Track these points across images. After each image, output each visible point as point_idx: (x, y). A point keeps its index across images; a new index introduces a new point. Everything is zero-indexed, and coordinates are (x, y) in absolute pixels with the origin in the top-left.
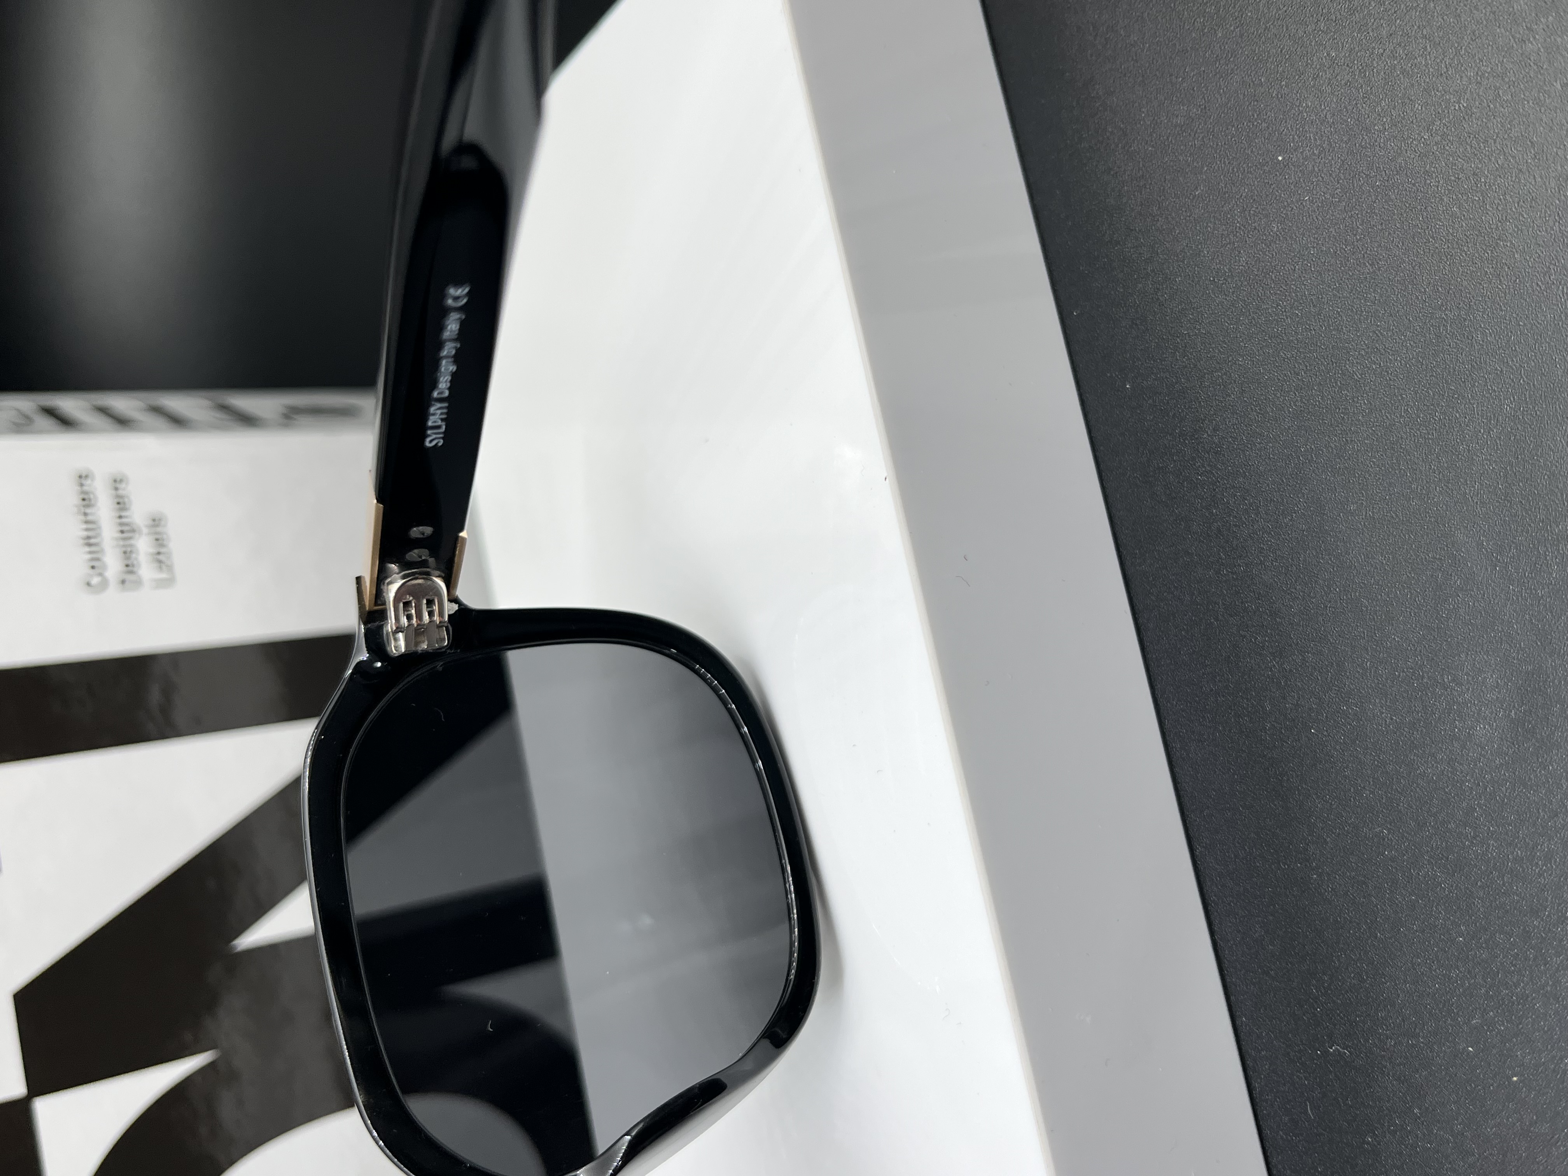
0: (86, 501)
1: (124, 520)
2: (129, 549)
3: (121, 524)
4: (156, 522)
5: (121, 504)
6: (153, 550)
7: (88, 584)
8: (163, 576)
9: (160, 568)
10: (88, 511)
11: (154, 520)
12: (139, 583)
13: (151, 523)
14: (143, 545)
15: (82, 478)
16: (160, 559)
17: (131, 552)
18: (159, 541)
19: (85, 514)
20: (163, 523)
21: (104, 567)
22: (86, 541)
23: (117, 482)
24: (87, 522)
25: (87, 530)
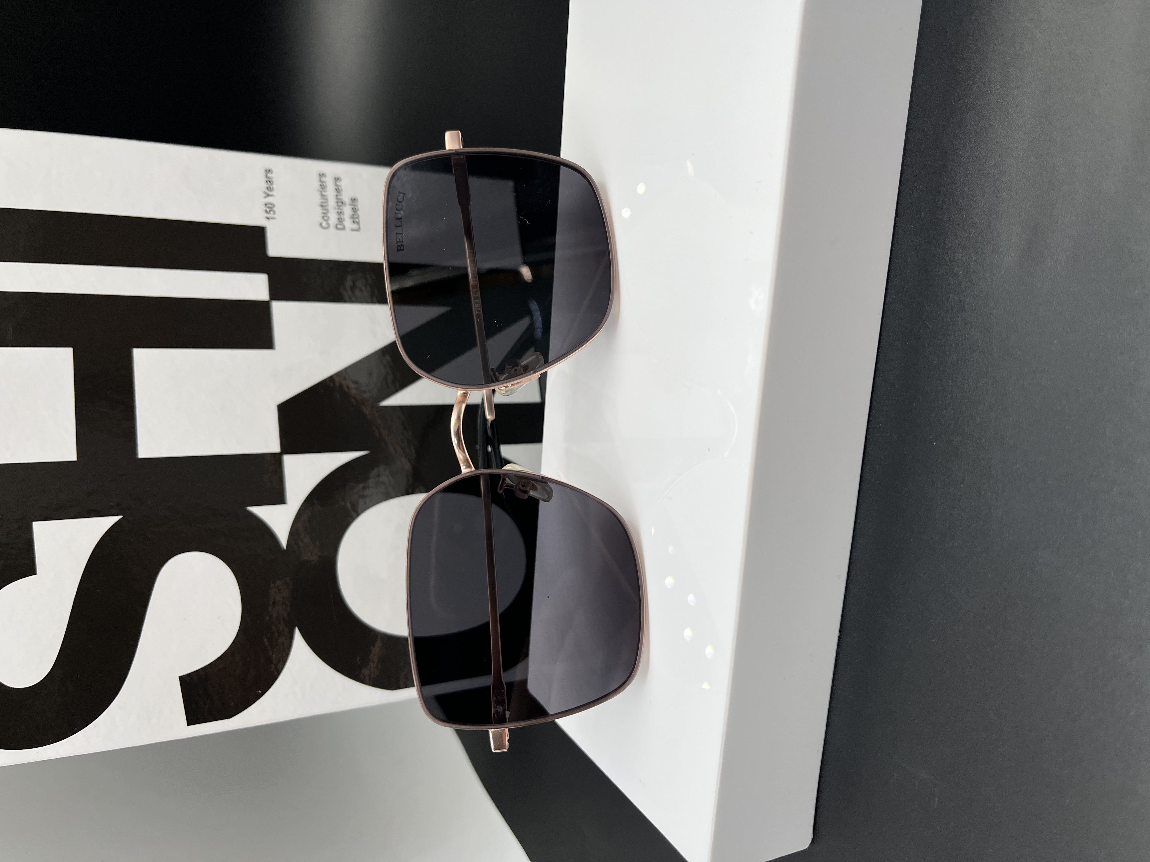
0: (323, 186)
1: (339, 197)
2: (340, 211)
3: (337, 199)
4: (354, 200)
5: (338, 190)
6: (351, 213)
7: (321, 224)
8: (356, 226)
9: (354, 222)
10: (323, 191)
11: (352, 200)
12: (344, 228)
13: (350, 200)
15: (322, 176)
16: (355, 218)
17: (341, 213)
18: (355, 210)
19: (321, 192)
20: (356, 201)
21: (329, 218)
22: (321, 204)
23: (337, 179)
24: (322, 195)
25: (322, 199)
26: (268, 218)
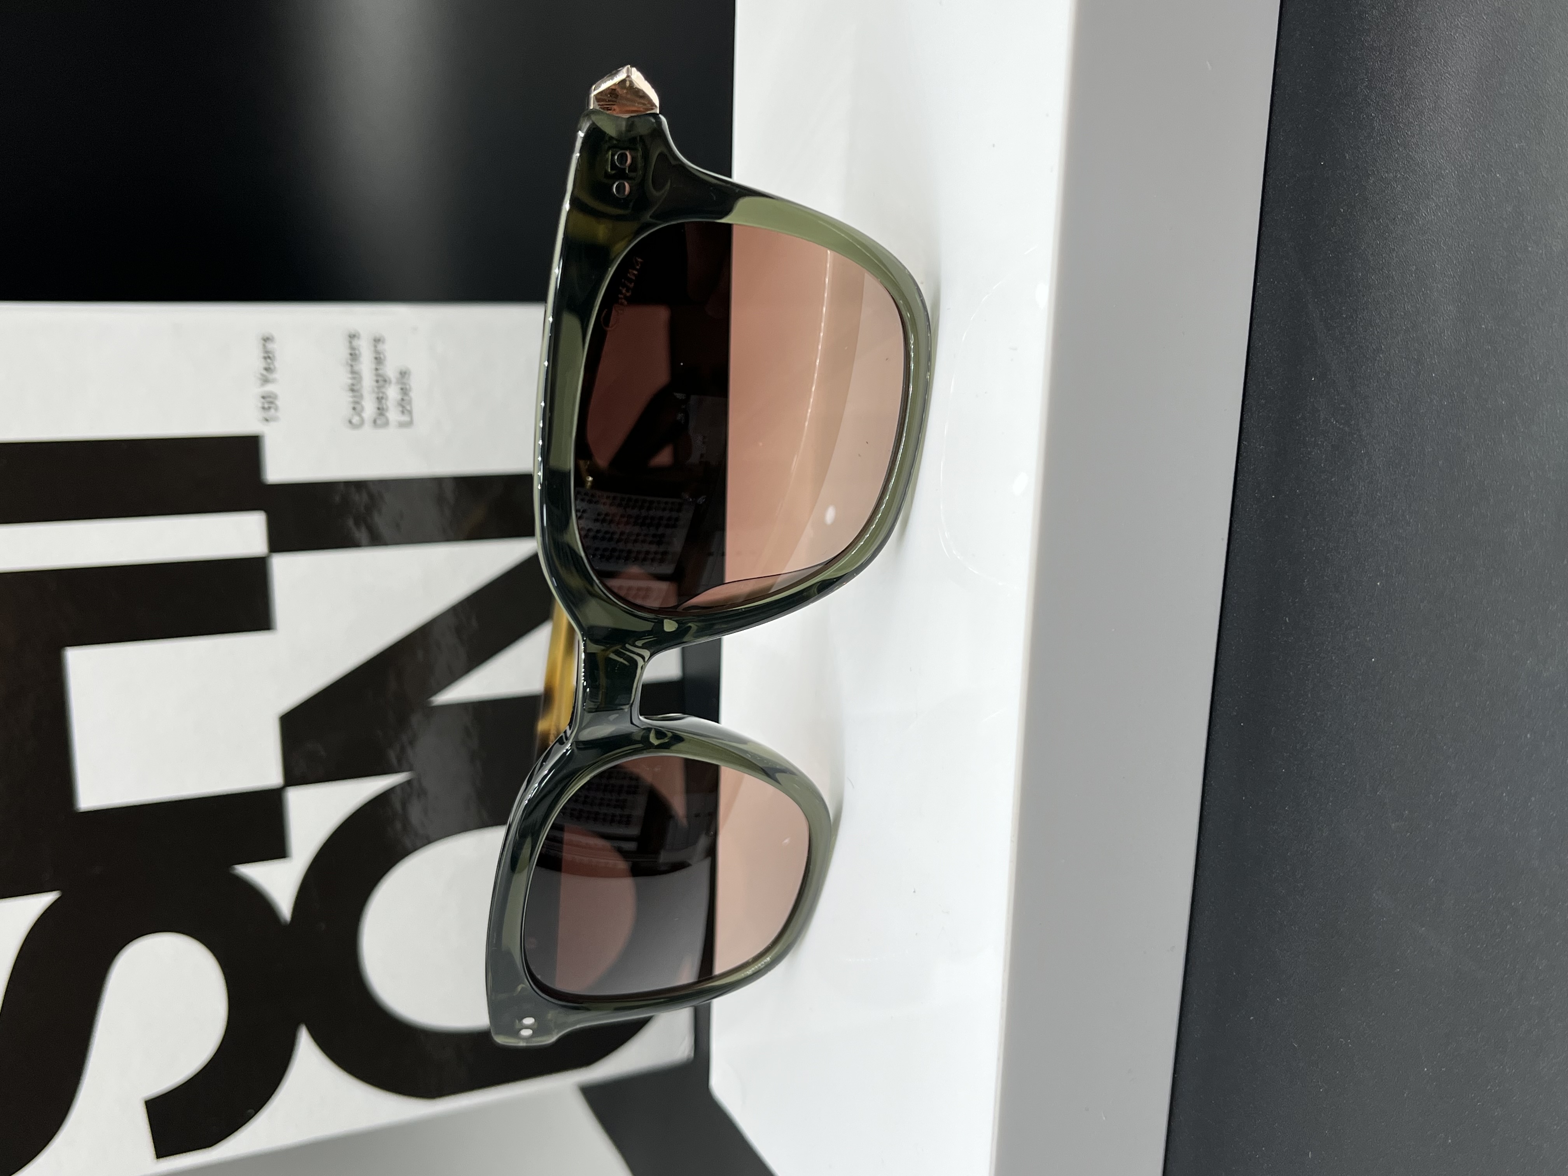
0: (354, 356)
1: (380, 372)
2: (381, 395)
3: (378, 375)
4: (403, 374)
5: (379, 360)
6: (399, 397)
7: (350, 422)
8: (405, 418)
9: (403, 412)
10: (353, 363)
11: (401, 373)
12: (386, 424)
13: (398, 375)
14: (393, 393)
15: (352, 337)
16: (404, 405)
17: (382, 398)
18: (405, 391)
19: (352, 366)
20: (407, 376)
21: (363, 409)
22: (351, 387)
23: (377, 341)
24: (353, 372)
25: (354, 378)
26: (267, 420)
